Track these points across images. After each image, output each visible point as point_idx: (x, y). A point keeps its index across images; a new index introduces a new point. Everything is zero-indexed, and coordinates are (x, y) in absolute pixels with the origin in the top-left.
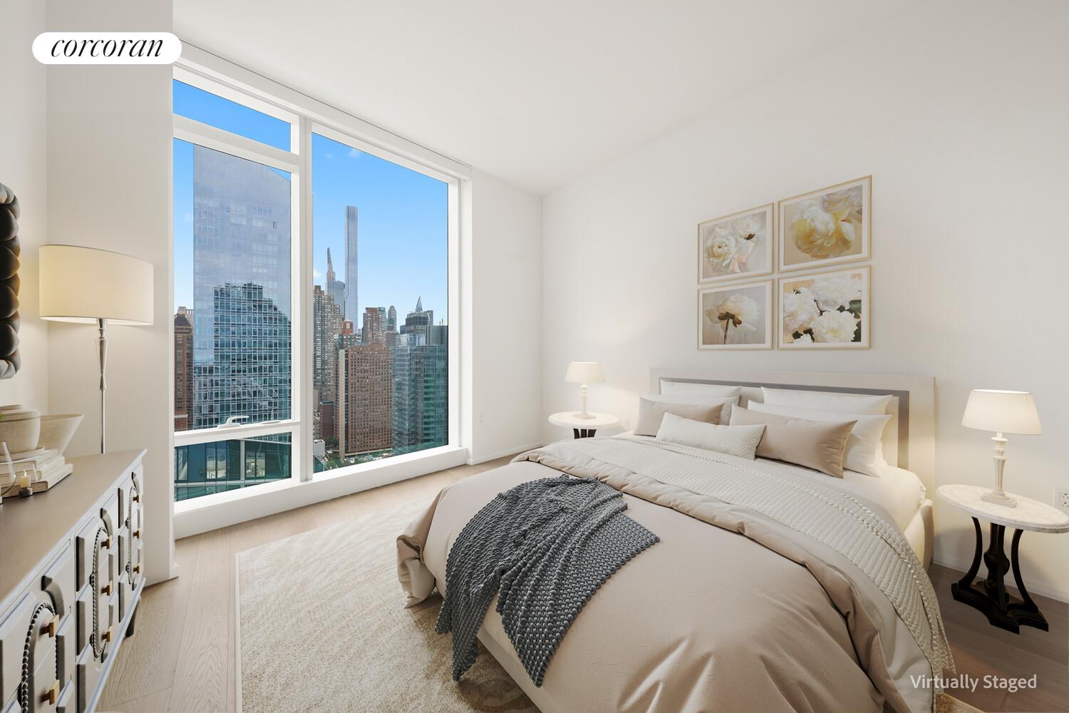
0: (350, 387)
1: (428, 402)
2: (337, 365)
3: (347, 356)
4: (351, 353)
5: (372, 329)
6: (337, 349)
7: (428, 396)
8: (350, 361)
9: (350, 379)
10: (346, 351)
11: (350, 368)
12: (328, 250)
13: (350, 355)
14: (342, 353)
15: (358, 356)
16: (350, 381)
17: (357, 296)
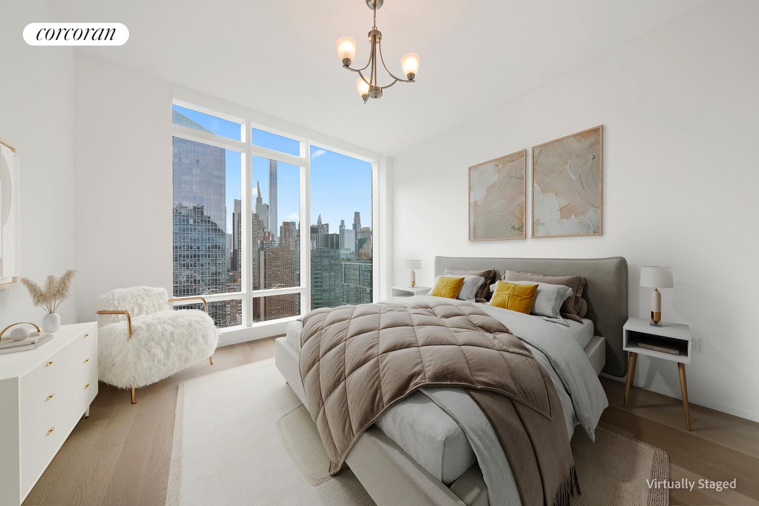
0: (267, 277)
1: (317, 288)
2: (259, 262)
3: (265, 255)
4: (268, 253)
5: (285, 237)
6: (259, 251)
7: (317, 284)
8: (267, 259)
9: (267, 271)
10: (265, 252)
11: (267, 264)
12: (258, 182)
13: (267, 256)
14: (262, 253)
15: (272, 255)
16: (268, 273)
17: (277, 214)
